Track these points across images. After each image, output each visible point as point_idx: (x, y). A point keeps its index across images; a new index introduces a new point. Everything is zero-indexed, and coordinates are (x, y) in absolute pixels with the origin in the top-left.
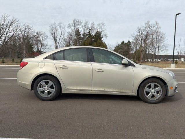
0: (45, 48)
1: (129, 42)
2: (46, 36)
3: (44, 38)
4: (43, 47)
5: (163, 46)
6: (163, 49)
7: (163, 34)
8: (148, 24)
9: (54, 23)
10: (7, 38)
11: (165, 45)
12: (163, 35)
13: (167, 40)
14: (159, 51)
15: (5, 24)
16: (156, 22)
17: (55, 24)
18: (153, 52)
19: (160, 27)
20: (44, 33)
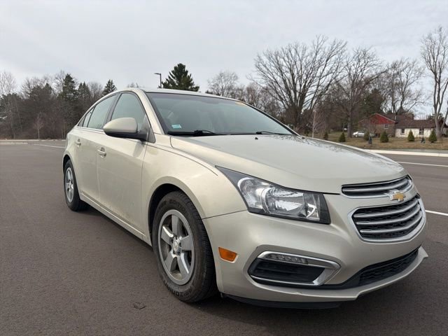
0: (415, 101)
2: (420, 69)
3: (413, 75)
4: (406, 101)
9: (438, 29)
10: (320, 88)
15: (318, 57)
17: (440, 30)
20: (414, 63)
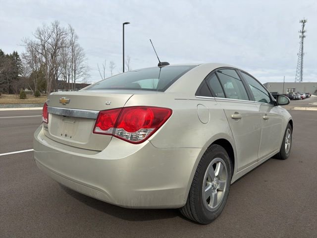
1: (16, 54)
5: (81, 68)
6: (82, 73)
7: (81, 49)
8: (57, 26)
11: (84, 67)
12: (80, 51)
13: (87, 59)
14: (77, 76)
16: (70, 26)
18: (65, 77)
19: (76, 37)
